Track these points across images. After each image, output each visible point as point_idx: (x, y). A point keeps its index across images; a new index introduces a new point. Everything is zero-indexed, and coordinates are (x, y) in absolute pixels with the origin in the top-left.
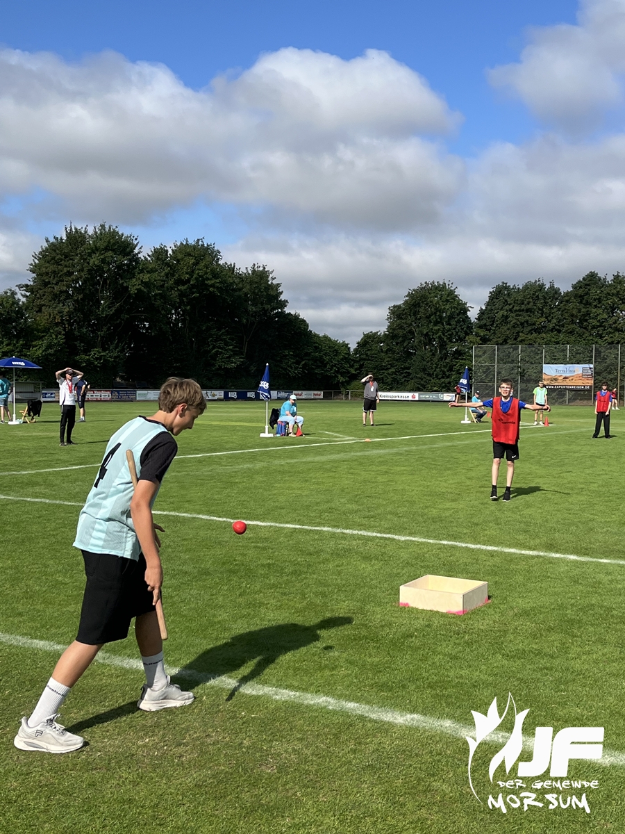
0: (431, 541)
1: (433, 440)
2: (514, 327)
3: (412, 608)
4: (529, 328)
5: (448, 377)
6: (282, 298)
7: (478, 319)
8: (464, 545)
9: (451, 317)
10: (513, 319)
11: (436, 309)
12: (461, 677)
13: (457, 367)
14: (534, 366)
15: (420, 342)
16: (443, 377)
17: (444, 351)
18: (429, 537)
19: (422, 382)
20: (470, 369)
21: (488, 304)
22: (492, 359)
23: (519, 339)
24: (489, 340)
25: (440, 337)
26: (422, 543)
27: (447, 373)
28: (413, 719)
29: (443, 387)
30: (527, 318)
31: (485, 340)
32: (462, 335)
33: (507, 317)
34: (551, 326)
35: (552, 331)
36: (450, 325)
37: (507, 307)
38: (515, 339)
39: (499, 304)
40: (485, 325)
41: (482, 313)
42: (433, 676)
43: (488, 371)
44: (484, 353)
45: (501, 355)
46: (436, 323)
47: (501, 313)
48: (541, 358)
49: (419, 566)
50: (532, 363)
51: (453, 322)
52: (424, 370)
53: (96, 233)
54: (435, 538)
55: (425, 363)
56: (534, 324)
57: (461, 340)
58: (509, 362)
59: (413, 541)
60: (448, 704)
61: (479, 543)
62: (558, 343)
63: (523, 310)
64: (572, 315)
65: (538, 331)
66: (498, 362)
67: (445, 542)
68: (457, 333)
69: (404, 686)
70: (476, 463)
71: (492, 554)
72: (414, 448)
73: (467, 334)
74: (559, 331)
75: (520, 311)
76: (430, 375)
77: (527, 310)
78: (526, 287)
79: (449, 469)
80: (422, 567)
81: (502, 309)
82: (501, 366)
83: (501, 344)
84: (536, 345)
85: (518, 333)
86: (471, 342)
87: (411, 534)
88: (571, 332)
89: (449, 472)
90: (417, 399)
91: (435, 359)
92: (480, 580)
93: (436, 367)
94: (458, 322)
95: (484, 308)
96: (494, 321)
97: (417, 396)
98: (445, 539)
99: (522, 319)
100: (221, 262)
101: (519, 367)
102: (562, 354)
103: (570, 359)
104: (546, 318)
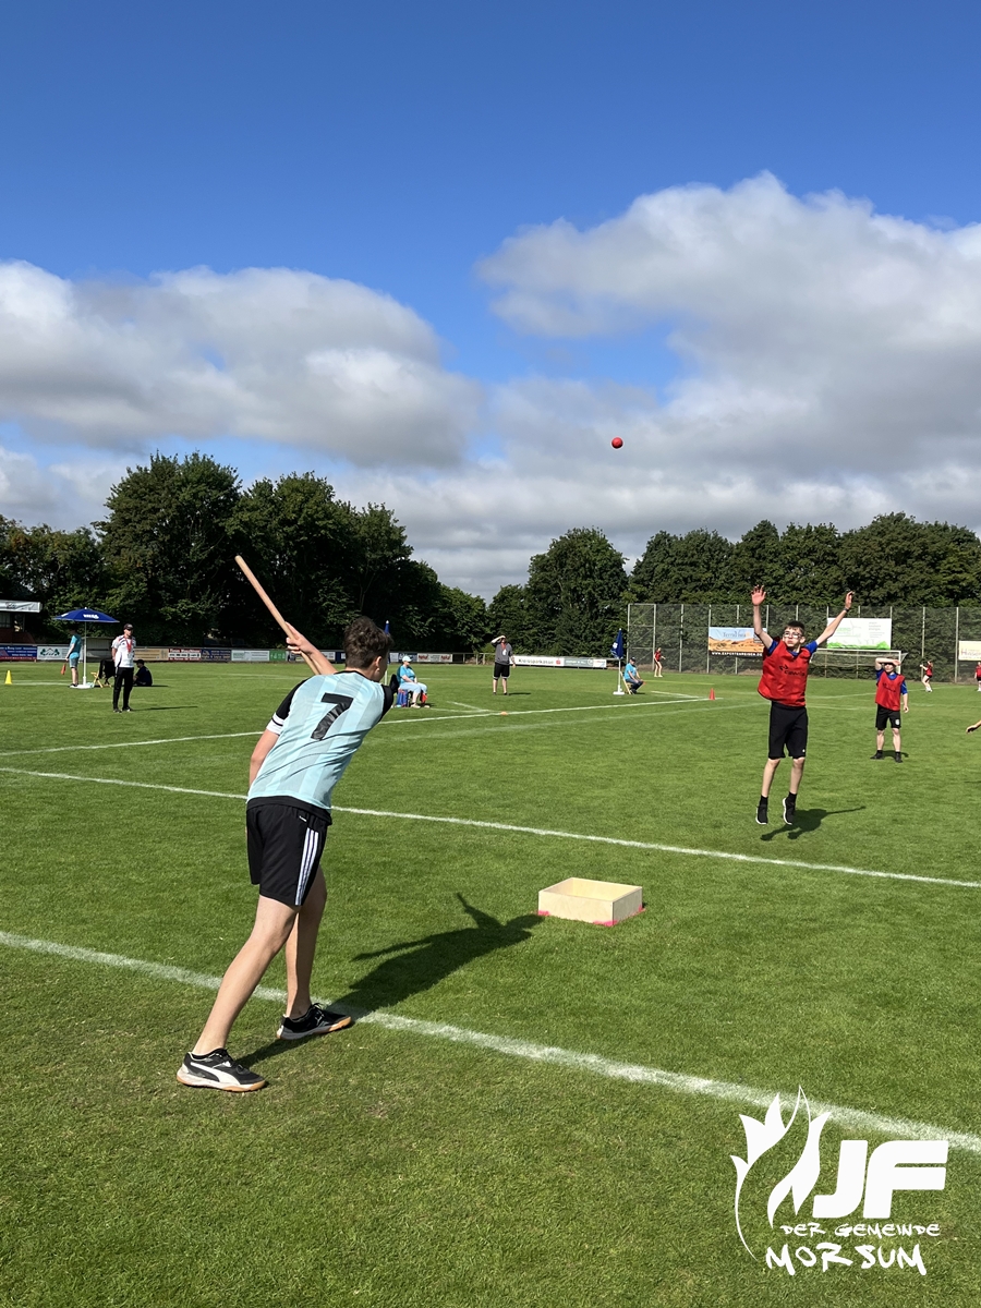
0: (577, 836)
1: (582, 714)
2: (675, 582)
3: (553, 917)
4: (693, 585)
5: (599, 640)
6: (406, 543)
7: (635, 573)
8: (615, 841)
9: (603, 570)
10: (675, 573)
11: (587, 561)
12: (610, 1002)
13: (609, 628)
14: (698, 628)
15: (567, 598)
16: (593, 640)
17: (595, 610)
18: (574, 831)
19: (569, 645)
20: (624, 631)
21: (645, 556)
22: (649, 619)
23: (682, 597)
24: (647, 597)
25: (590, 593)
26: (565, 839)
27: (599, 635)
28: (551, 1054)
29: (593, 652)
30: (691, 572)
31: (642, 598)
32: (616, 591)
33: (668, 571)
34: (719, 583)
35: (720, 589)
36: (602, 579)
37: (669, 560)
38: (677, 597)
39: (658, 556)
40: (643, 580)
41: (639, 565)
42: (577, 1001)
43: (645, 633)
44: (641, 613)
45: (661, 616)
46: (585, 577)
47: (661, 566)
48: (707, 619)
49: (563, 866)
50: (696, 625)
51: (605, 576)
52: (571, 631)
53: (187, 463)
54: (581, 832)
55: (572, 623)
56: (699, 580)
57: (614, 597)
58: (669, 624)
59: (556, 836)
60: (594, 1036)
61: (633, 839)
62: (726, 602)
63: (686, 564)
64: (744, 571)
65: (704, 588)
66: (657, 623)
67: (593, 838)
68: (610, 589)
69: (541, 1013)
70: (631, 743)
71: (647, 853)
72: (558, 723)
73: (621, 590)
74: (728, 589)
75: (682, 564)
76: (578, 637)
77: (692, 564)
78: (690, 537)
79: (598, 749)
80: (566, 867)
81: (662, 562)
82: (660, 628)
83: (661, 603)
84: (701, 605)
85: (681, 590)
86: (626, 599)
87: (552, 828)
88: (741, 591)
89: (599, 753)
90: (562, 665)
91: (584, 618)
92: (633, 884)
93: (585, 628)
94: (612, 575)
95: (641, 560)
96: (652, 576)
97: (562, 661)
98: (593, 834)
99: (685, 574)
100: (333, 500)
101: (681, 629)
102: (730, 615)
103: (740, 621)
104: (713, 573)
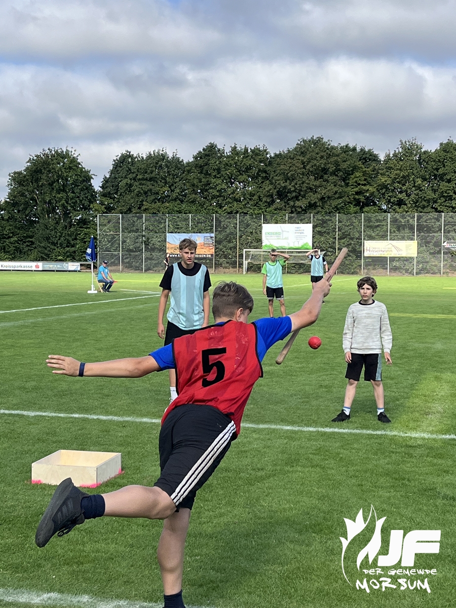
0: (62, 415)
1: (60, 311)
2: (137, 195)
3: (45, 485)
4: (153, 197)
5: (73, 246)
7: (102, 187)
8: (95, 417)
9: (75, 183)
10: (136, 188)
11: (59, 177)
12: (98, 551)
13: (82, 236)
14: (158, 235)
15: (43, 209)
16: (68, 246)
17: (69, 220)
18: (60, 411)
19: (46, 252)
20: (95, 238)
21: (112, 172)
22: (117, 229)
23: (143, 208)
24: (113, 209)
25: (63, 205)
26: (52, 418)
27: (72, 242)
28: (49, 598)
29: (68, 257)
30: (151, 187)
31: (109, 209)
32: (86, 203)
33: (131, 185)
34: (174, 195)
35: (175, 200)
36: (73, 192)
37: (131, 176)
38: (139, 208)
39: (123, 173)
40: (109, 193)
41: (106, 181)
42: (69, 553)
43: (113, 240)
44: (109, 222)
45: (126, 224)
46: (59, 192)
47: (125, 181)
48: (165, 227)
49: (52, 441)
50: (156, 232)
51: (77, 190)
52: (48, 239)
54: (66, 411)
55: (48, 231)
56: (157, 193)
57: (86, 208)
58: (133, 231)
59: (44, 416)
60: (85, 580)
61: (111, 414)
62: (180, 212)
63: (146, 179)
64: (193, 185)
65: (162, 200)
66: (123, 231)
67: (76, 416)
68: (81, 201)
69: (39, 566)
70: (104, 333)
71: (124, 425)
72: (40, 319)
73: (91, 202)
74: (182, 201)
75: (143, 179)
76: (54, 244)
77: (151, 179)
78: (150, 157)
79: (77, 340)
80: (54, 442)
81: (126, 177)
82: (126, 234)
83: (125, 213)
84: (160, 214)
85: (142, 201)
86: (96, 210)
87: (40, 409)
88: (192, 202)
89: (79, 344)
90: (41, 269)
91: (59, 228)
92: (112, 451)
93: (60, 236)
94: (82, 190)
95: (108, 176)
96: (117, 190)
97: (41, 265)
98: (76, 412)
99: (145, 188)
101: (143, 236)
102: (184, 223)
103: (193, 228)
104: (170, 187)
